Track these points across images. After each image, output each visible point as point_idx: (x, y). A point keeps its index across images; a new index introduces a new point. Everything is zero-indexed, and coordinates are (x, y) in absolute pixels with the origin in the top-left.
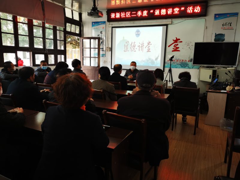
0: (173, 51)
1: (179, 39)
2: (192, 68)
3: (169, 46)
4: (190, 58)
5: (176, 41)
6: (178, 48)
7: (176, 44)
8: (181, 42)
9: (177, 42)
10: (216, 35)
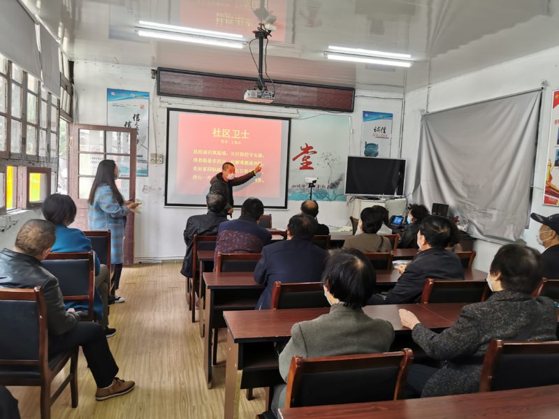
0: (301, 169)
1: (311, 148)
2: (335, 200)
3: (294, 159)
4: (330, 182)
5: (307, 149)
6: (310, 163)
7: (307, 155)
8: (315, 152)
9: (307, 153)
10: (367, 145)
